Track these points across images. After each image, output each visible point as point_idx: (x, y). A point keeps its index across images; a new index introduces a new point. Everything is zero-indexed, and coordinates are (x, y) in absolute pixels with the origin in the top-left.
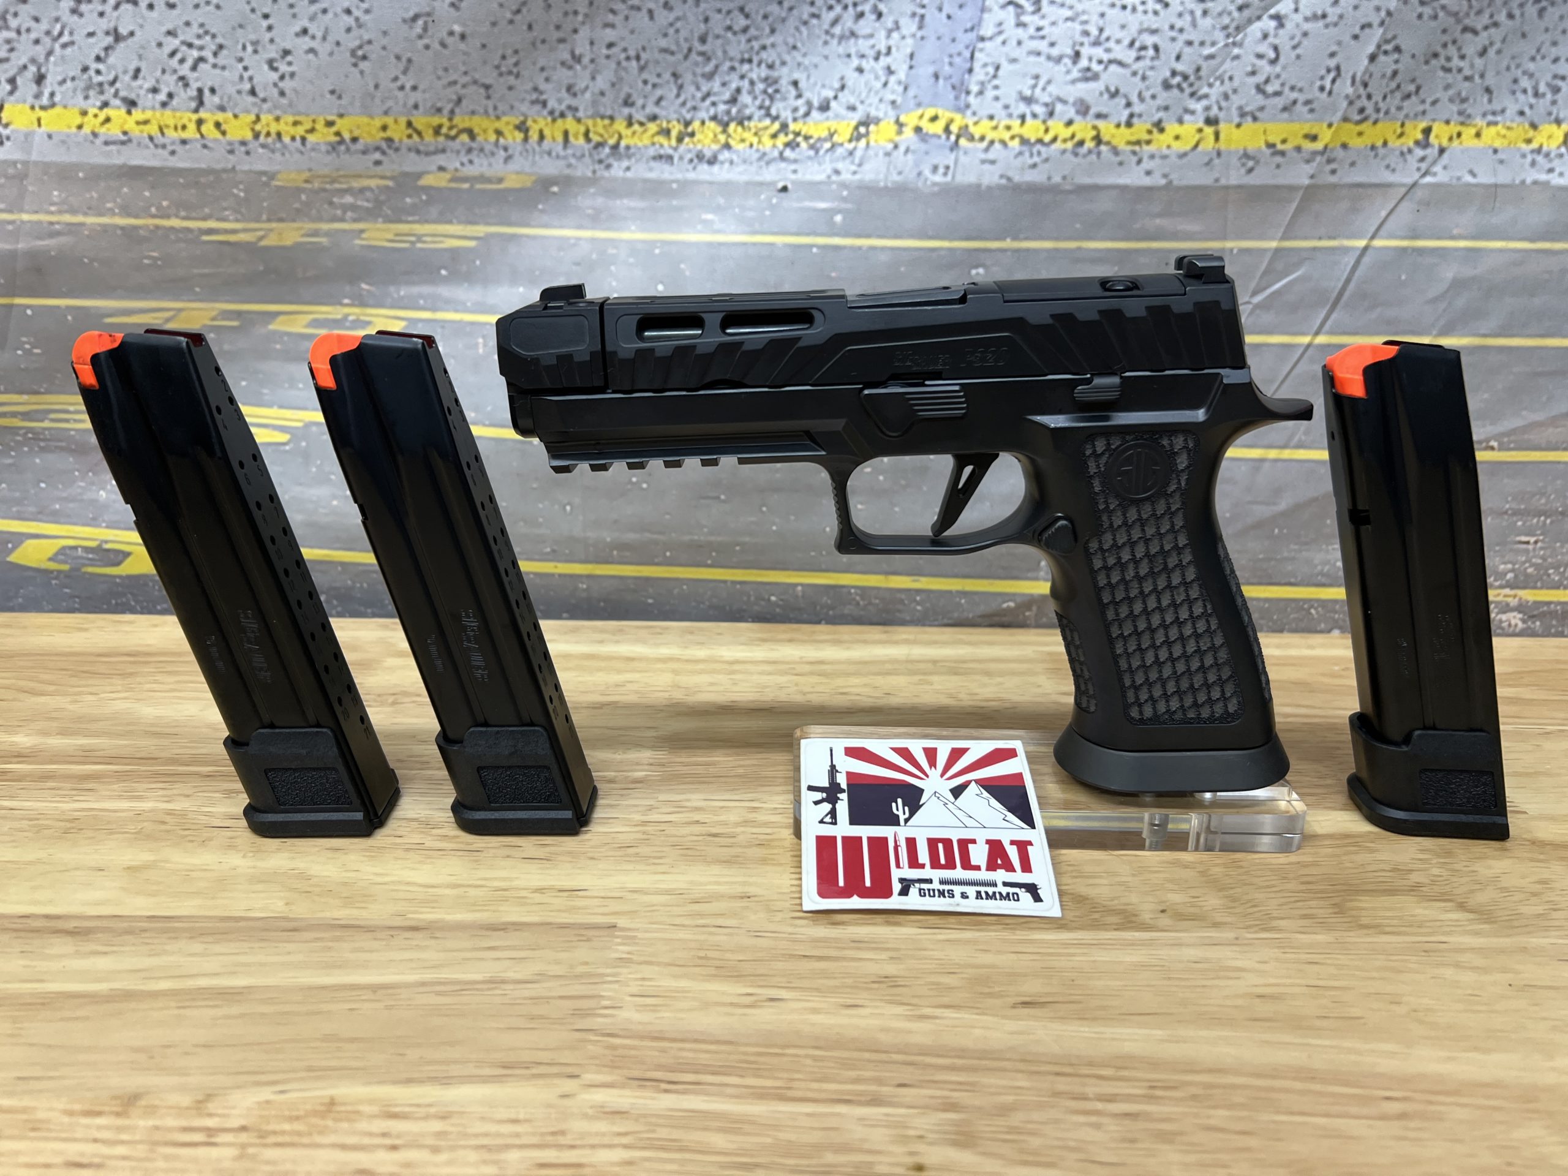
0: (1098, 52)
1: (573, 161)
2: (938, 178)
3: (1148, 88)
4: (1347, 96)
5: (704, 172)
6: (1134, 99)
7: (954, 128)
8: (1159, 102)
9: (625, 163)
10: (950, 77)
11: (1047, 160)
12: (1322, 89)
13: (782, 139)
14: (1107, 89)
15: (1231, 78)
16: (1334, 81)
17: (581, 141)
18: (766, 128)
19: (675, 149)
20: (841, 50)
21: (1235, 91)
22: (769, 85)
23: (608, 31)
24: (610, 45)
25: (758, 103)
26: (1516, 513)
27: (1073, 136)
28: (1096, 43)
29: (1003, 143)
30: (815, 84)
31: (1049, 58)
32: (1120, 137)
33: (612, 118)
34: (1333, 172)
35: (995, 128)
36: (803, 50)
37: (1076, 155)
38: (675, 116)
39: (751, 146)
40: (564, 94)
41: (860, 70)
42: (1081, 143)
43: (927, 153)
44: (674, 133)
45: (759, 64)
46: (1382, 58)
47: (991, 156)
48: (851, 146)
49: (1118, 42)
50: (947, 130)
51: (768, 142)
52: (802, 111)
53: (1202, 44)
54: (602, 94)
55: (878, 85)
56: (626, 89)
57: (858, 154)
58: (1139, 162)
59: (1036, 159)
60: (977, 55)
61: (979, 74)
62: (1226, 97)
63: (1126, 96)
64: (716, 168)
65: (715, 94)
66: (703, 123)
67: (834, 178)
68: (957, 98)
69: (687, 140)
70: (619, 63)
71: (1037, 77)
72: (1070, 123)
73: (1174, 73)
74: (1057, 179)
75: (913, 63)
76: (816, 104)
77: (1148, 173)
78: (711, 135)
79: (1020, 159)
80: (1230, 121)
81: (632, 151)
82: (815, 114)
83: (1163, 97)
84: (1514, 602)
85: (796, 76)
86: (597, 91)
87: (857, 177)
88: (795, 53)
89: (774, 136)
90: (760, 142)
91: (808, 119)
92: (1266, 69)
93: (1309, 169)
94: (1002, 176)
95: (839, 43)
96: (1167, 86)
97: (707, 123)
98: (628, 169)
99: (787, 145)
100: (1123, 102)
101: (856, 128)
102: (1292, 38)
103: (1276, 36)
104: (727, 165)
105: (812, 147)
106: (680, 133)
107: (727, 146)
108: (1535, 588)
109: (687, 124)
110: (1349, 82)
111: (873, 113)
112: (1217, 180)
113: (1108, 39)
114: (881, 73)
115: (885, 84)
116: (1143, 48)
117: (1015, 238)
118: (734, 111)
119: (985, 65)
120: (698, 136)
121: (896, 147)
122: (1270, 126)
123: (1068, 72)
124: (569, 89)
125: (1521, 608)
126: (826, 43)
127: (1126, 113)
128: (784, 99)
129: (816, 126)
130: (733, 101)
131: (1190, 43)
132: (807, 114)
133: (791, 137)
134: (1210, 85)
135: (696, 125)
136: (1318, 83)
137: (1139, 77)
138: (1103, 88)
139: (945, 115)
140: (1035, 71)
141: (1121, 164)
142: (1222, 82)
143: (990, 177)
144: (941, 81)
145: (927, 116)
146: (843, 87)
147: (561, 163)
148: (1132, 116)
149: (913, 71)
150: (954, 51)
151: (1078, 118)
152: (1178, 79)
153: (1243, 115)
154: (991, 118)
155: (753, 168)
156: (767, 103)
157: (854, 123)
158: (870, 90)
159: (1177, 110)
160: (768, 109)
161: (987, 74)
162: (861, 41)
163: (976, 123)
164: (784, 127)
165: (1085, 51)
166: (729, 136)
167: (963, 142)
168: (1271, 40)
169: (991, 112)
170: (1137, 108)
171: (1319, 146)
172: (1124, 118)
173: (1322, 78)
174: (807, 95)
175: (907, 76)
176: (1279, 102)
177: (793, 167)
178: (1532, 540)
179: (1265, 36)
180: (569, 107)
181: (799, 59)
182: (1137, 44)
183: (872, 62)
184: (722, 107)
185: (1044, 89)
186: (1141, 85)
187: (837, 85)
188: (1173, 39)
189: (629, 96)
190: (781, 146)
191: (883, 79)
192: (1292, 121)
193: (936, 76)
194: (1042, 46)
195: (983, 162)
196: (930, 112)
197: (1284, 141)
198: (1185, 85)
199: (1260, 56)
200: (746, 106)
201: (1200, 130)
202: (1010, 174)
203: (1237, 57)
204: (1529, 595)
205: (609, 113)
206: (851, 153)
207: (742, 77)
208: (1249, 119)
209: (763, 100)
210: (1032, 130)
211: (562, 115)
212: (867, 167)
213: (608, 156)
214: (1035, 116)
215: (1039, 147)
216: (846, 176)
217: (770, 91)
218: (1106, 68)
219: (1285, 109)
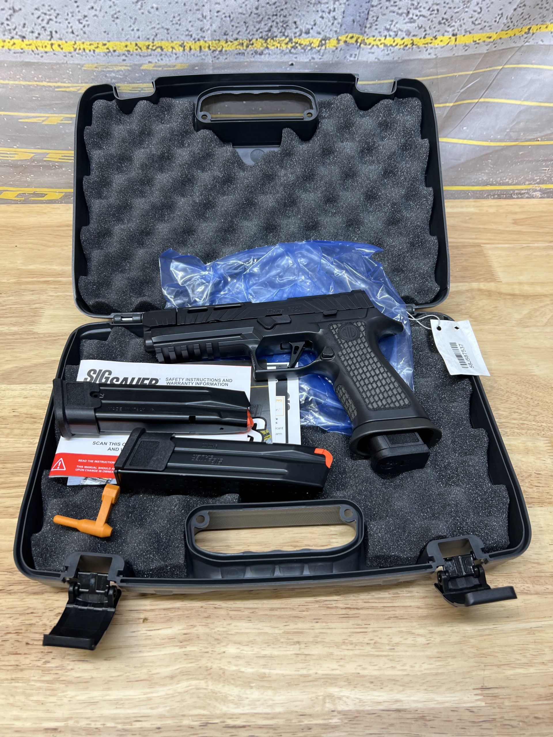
0: (417, 12)
1: (203, 57)
2: (352, 59)
3: (433, 25)
4: (504, 23)
5: (258, 58)
6: (428, 29)
7: (359, 41)
8: (436, 29)
9: (225, 57)
10: (359, 21)
11: (393, 52)
12: (495, 21)
13: (290, 45)
14: (418, 26)
15: (463, 19)
16: (500, 18)
17: (207, 49)
18: (284, 40)
19: (246, 50)
20: (314, 9)
21: (464, 24)
22: (285, 24)
23: (217, 5)
24: (218, 12)
25: (279, 31)
26: (543, 161)
27: (404, 43)
28: (416, 8)
29: (377, 46)
30: (303, 23)
31: (398, 14)
32: (420, 42)
33: (219, 40)
34: (495, 47)
35: (375, 40)
36: (298, 9)
37: (404, 50)
38: (246, 38)
39: (277, 47)
40: (199, 31)
41: (322, 17)
42: (406, 46)
43: (348, 50)
44: (245, 44)
45: (280, 16)
46: (518, 9)
47: (372, 51)
48: (319, 48)
49: (424, 8)
50: (357, 41)
51: (284, 47)
52: (298, 34)
53: (455, 8)
54: (215, 31)
55: (330, 24)
56: (225, 29)
57: (322, 51)
58: (427, 50)
59: (389, 52)
60: (370, 13)
61: (370, 20)
62: (461, 26)
63: (424, 28)
64: (263, 56)
65: (262, 29)
66: (257, 40)
67: (312, 61)
68: (361, 29)
69: (250, 46)
70: (222, 19)
71: (392, 21)
72: (403, 38)
73: (443, 19)
74: (396, 59)
75: (345, 15)
76: (304, 31)
77: (429, 54)
78: (260, 44)
79: (383, 52)
80: (461, 34)
81: (228, 52)
82: (303, 35)
83: (438, 27)
84: (538, 189)
85: (295, 20)
86: (213, 30)
87: (321, 60)
88: (295, 10)
89: (287, 44)
90: (280, 46)
91: (301, 37)
92: (476, 15)
93: (487, 48)
94: (376, 58)
95: (314, 6)
96: (440, 23)
97: (259, 40)
98: (226, 59)
99: (292, 47)
100: (424, 30)
101: (321, 41)
102: (487, 4)
103: (482, 4)
104: (267, 55)
105: (303, 48)
106: (247, 44)
107: (267, 48)
108: (546, 184)
109: (250, 41)
110: (505, 19)
111: (328, 35)
112: (454, 54)
113: (420, 7)
114: (331, 19)
115: (333, 24)
116: (433, 10)
117: (379, 80)
118: (270, 34)
119: (373, 17)
120: (255, 45)
121: (337, 49)
122: (475, 35)
123: (404, 19)
124: (201, 29)
125: (540, 190)
126: (308, 6)
127: (424, 34)
128: (290, 29)
129: (304, 40)
130: (269, 30)
131: (450, 8)
132: (300, 35)
133: (294, 44)
134: (456, 22)
135: (254, 40)
136: (494, 20)
137: (430, 21)
138: (417, 26)
139: (356, 36)
140: (391, 19)
141: (420, 51)
142: (460, 21)
143: (372, 58)
144: (355, 23)
145: (349, 37)
146: (315, 25)
147: (199, 58)
148: (426, 34)
149: (344, 19)
150: (361, 11)
151: (406, 37)
152: (444, 21)
153: (466, 32)
154: (374, 36)
155: (279, 56)
156: (283, 30)
157: (320, 39)
158: (326, 26)
159: (442, 31)
160: (284, 33)
161: (374, 20)
162: (322, 5)
163: (367, 39)
164: (291, 40)
165: (411, 11)
166: (268, 44)
167: (362, 45)
168: (480, 5)
169: (374, 34)
170: (428, 32)
171: (492, 40)
172: (423, 36)
173: (496, 18)
174: (300, 27)
175: (342, 20)
176: (480, 27)
177: (295, 56)
178: (547, 169)
179: (478, 4)
180: (202, 37)
181: (297, 13)
182: (431, 9)
183: (327, 14)
184: (264, 34)
185: (394, 26)
186: (431, 24)
187: (313, 23)
188: (444, 7)
189: (226, 31)
190: (290, 48)
191: (332, 22)
192: (483, 33)
193: (354, 21)
194: (395, 9)
195: (369, 53)
196: (351, 35)
197: (479, 40)
198: (446, 23)
199: (475, 11)
200: (275, 32)
201: (450, 38)
202: (379, 57)
203: (467, 12)
204: (544, 186)
205: (218, 38)
206: (319, 51)
207: (273, 21)
208: (468, 33)
209: (282, 30)
210: (389, 41)
211: (199, 40)
212: (325, 56)
213: (218, 55)
214: (390, 36)
215: (391, 47)
216: (317, 60)
217: (284, 26)
218: (418, 18)
219: (481, 29)
